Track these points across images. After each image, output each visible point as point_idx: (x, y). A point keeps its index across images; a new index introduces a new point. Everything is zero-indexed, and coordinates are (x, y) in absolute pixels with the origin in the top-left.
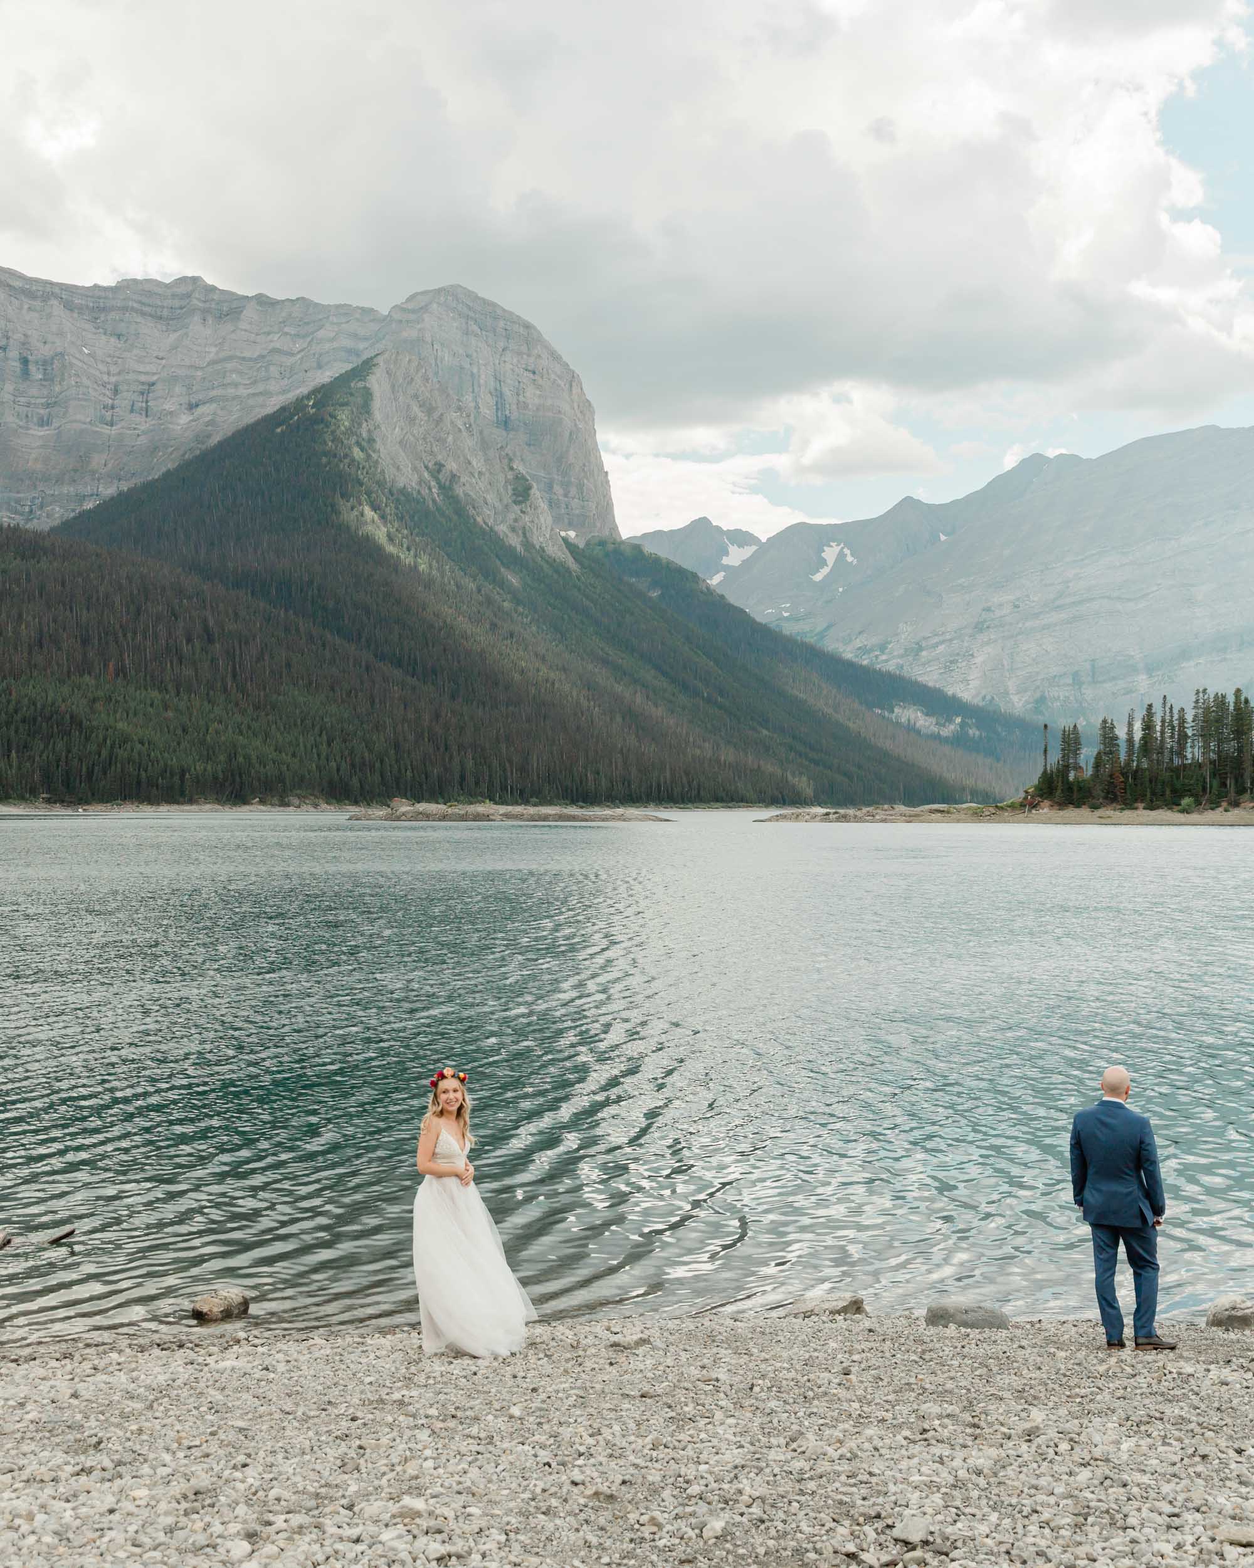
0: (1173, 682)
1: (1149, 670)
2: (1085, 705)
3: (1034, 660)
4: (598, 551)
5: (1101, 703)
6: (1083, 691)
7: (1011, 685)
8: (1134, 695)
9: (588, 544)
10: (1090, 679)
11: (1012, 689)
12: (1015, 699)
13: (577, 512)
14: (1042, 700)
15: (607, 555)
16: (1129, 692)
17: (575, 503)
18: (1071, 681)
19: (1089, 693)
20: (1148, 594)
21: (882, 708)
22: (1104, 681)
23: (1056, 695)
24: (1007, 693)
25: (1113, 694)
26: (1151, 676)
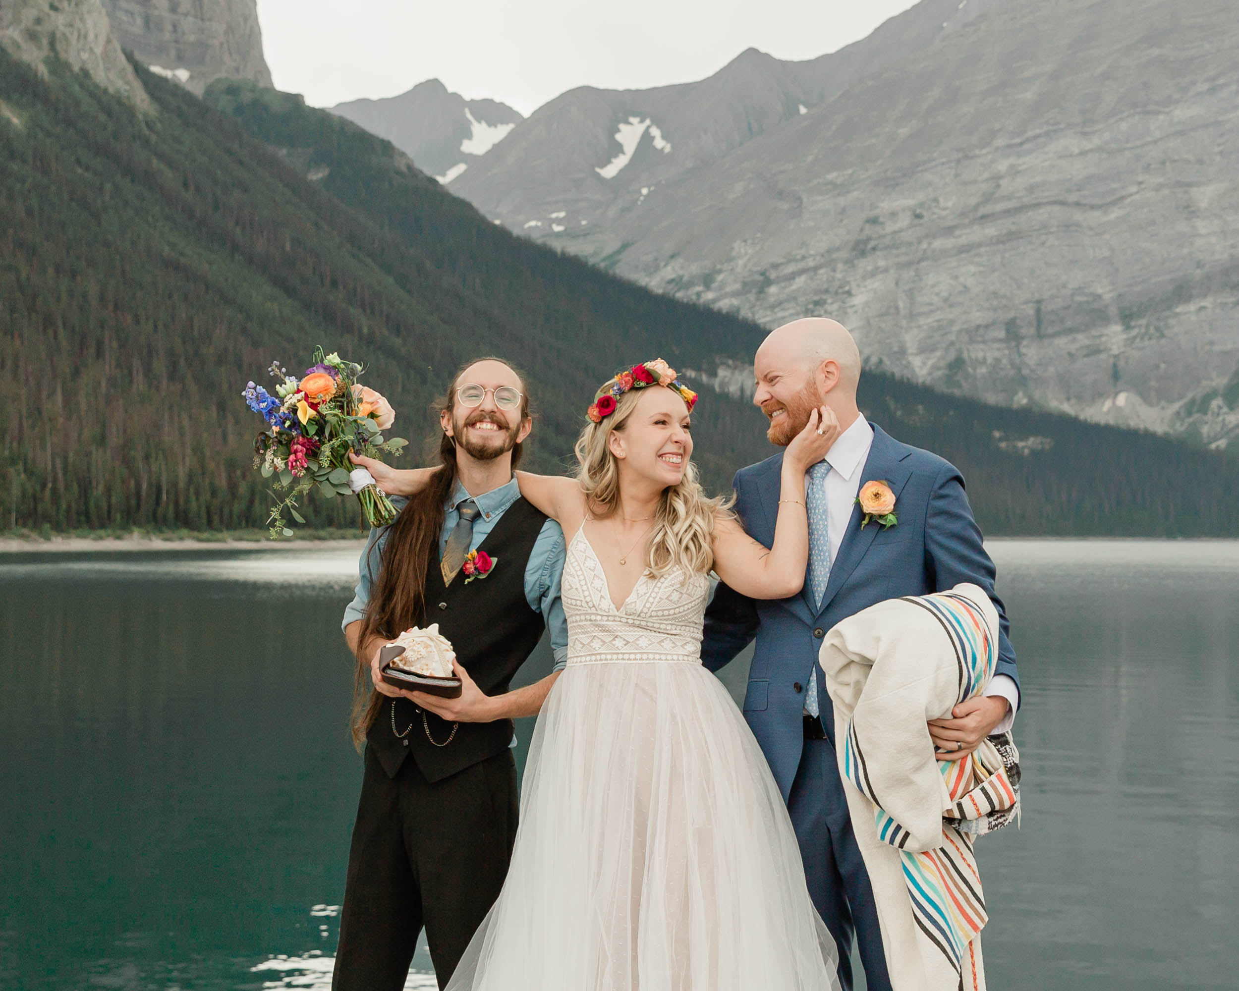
0: (1162, 336)
1: (1127, 318)
2: (1026, 372)
3: (946, 300)
4: (224, 103)
5: (1051, 370)
6: (1023, 350)
7: (911, 340)
8: (1103, 356)
9: (209, 91)
10: (1032, 331)
11: (911, 348)
12: (916, 362)
13: (192, 38)
14: (957, 364)
15: (239, 110)
16: (1093, 351)
17: (188, 23)
18: (1002, 334)
19: (1032, 353)
20: (1122, 198)
21: (698, 369)
22: (1055, 335)
23: (980, 355)
24: (903, 352)
25: (1070, 354)
26: (1128, 327)
